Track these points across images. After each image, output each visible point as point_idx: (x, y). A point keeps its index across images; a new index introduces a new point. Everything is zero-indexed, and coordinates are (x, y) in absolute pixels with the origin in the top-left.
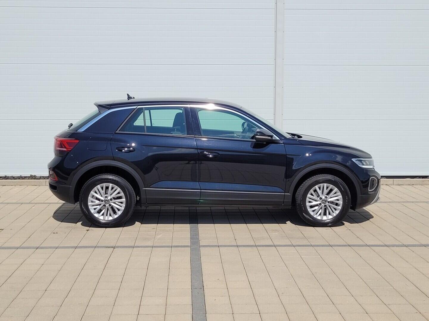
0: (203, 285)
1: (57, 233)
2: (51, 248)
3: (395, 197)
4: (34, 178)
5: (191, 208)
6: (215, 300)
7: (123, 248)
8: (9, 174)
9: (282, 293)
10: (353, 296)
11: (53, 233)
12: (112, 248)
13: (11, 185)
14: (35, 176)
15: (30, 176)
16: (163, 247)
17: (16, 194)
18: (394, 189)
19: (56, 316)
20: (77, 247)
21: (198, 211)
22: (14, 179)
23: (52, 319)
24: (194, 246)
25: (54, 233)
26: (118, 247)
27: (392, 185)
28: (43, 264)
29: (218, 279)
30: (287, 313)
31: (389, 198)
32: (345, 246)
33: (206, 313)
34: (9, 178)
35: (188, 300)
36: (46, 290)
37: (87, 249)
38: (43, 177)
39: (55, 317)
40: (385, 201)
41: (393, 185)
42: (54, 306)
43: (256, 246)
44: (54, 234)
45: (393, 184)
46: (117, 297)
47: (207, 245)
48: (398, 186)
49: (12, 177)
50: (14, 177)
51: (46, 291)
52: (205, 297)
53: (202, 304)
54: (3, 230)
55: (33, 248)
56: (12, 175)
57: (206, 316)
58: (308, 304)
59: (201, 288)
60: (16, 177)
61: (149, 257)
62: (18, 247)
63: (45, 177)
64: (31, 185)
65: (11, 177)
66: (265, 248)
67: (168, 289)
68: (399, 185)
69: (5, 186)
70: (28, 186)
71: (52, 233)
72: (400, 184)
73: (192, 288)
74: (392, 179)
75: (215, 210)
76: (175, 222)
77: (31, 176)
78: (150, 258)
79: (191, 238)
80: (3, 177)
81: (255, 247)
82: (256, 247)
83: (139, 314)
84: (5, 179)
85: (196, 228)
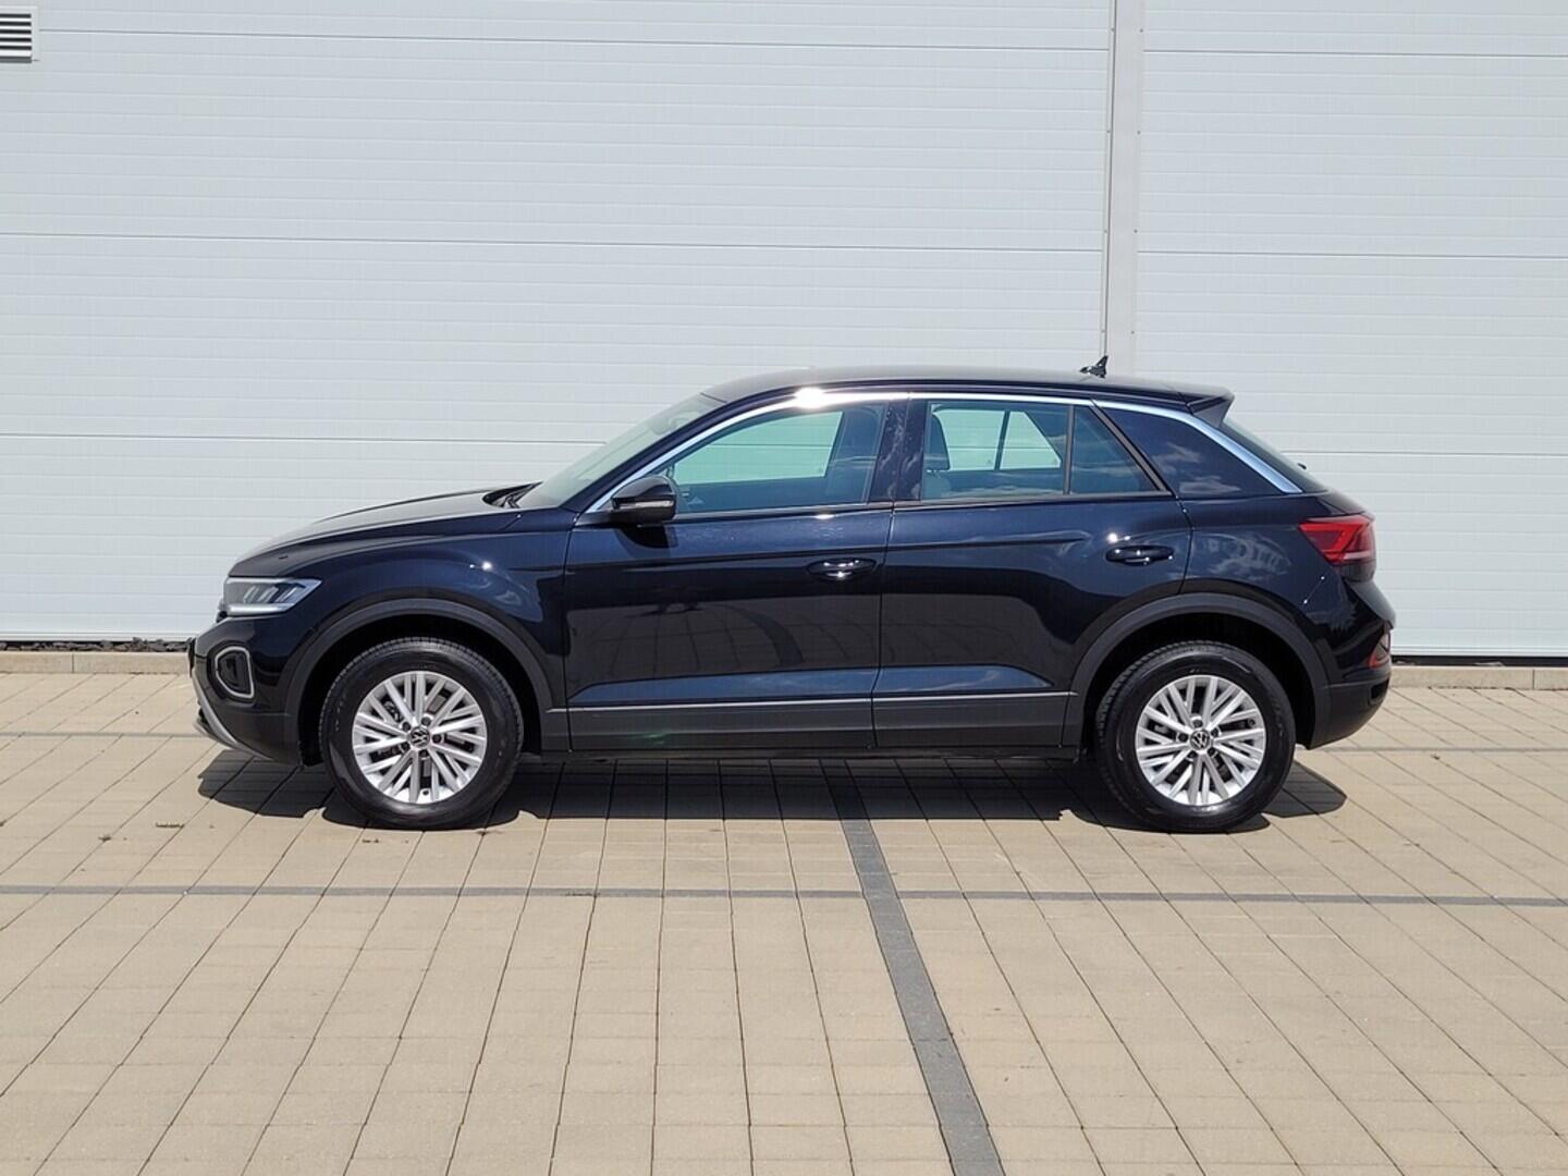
0: (948, 1028)
1: (377, 841)
2: (370, 891)
3: (1552, 732)
5: (853, 761)
6: (1006, 1080)
7: (626, 895)
8: (148, 634)
9: (1238, 1062)
10: (1490, 1075)
11: (364, 841)
12: (589, 895)
13: (163, 673)
16: (768, 896)
17: (188, 703)
18: (1538, 703)
19: (462, 1127)
20: (461, 889)
21: (855, 772)
22: (168, 651)
23: (453, 1134)
24: (877, 893)
25: (368, 841)
26: (608, 893)
27: (1527, 689)
28: (361, 949)
29: (997, 1010)
30: (1272, 1129)
31: (1530, 734)
32: (1415, 900)
33: (987, 1125)
34: (152, 646)
35: (910, 1078)
36: (400, 1037)
37: (500, 897)
39: (459, 1129)
40: (1521, 746)
41: (1533, 688)
42: (446, 1092)
43: (1098, 897)
45: (1531, 686)
46: (656, 1064)
47: (922, 889)
48: (1551, 692)
49: (159, 641)
50: (166, 644)
51: (403, 1041)
52: (967, 1069)
53: (964, 1095)
54: (182, 826)
55: (309, 891)
56: (159, 637)
57: (989, 1134)
58: (1338, 1099)
59: (945, 1040)
60: (173, 642)
61: (730, 930)
62: (254, 888)
65: (152, 642)
66: (1130, 903)
67: (827, 1040)
68: (1554, 690)
69: (140, 676)
71: (361, 841)
72: (1556, 687)
73: (911, 1039)
74: (1530, 669)
75: (918, 768)
76: (782, 808)
78: (732, 932)
79: (859, 866)
80: (128, 642)
81: (1093, 898)
82: (1099, 900)
83: (752, 1122)
84: (133, 651)
85: (867, 830)
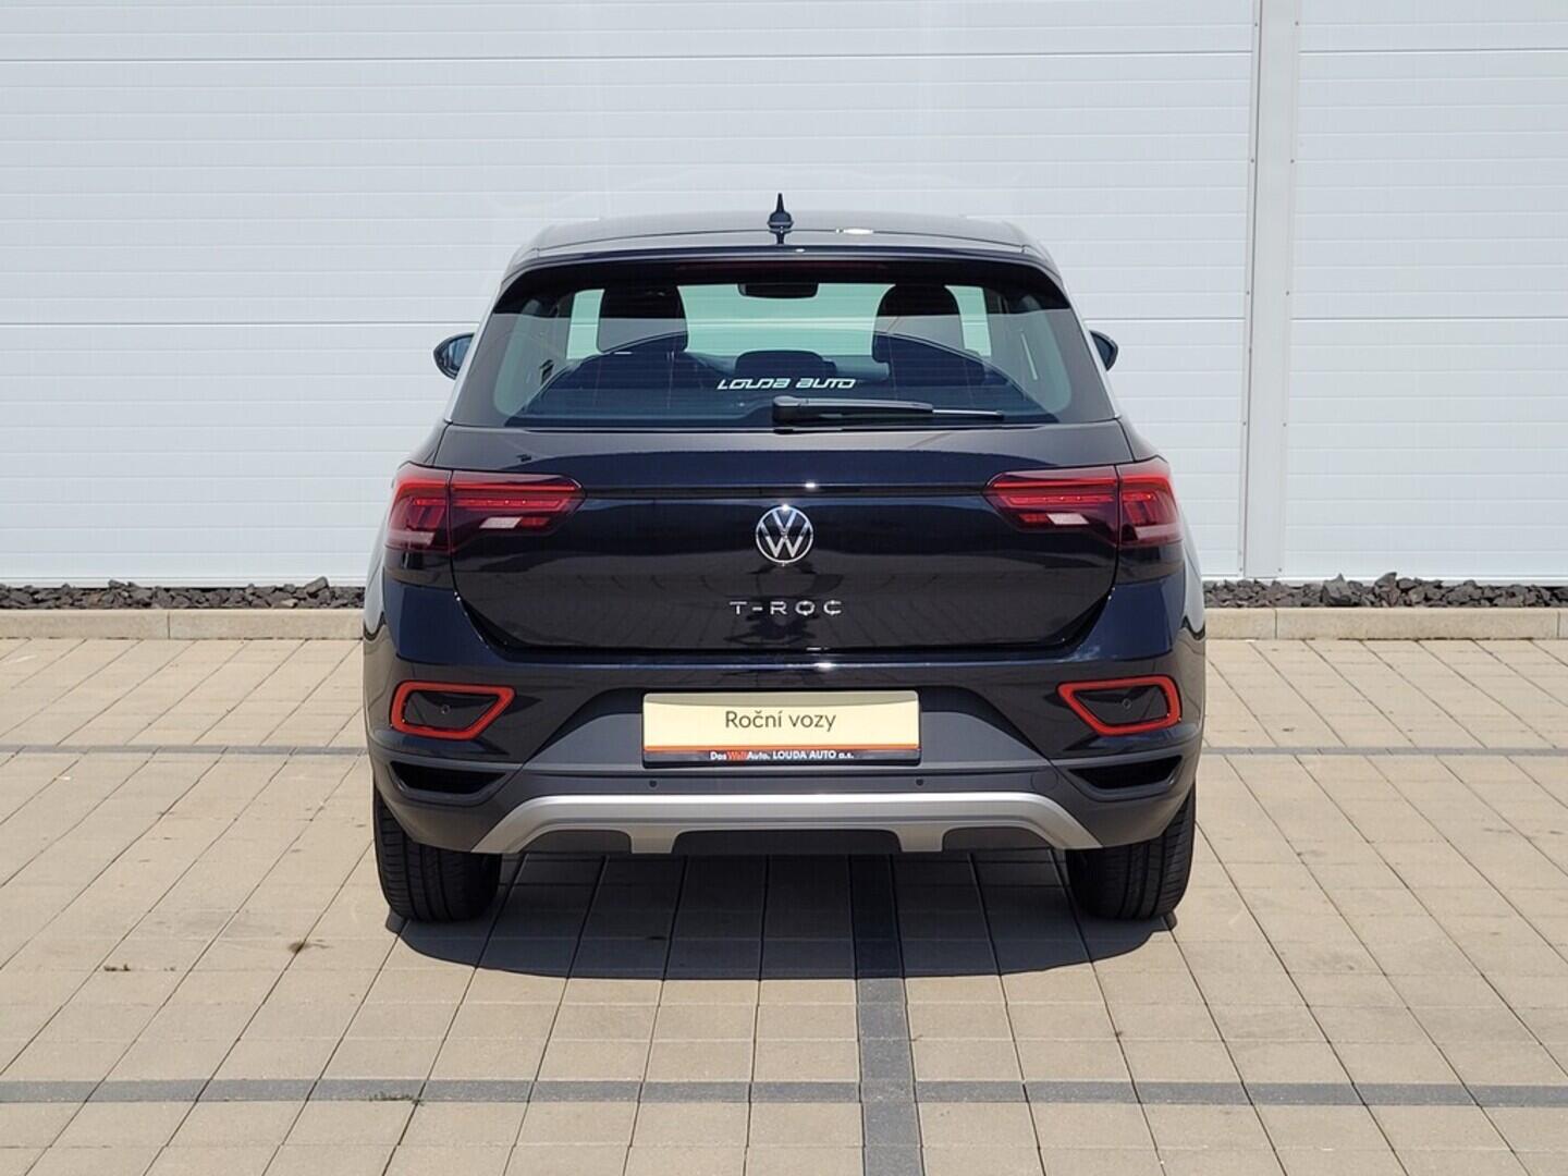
4: (126, 594)
11: (107, 969)
14: (130, 585)
15: (107, 586)
25: (114, 970)
38: (167, 590)
44: (110, 973)
63: (175, 589)
64: (101, 638)
70: (85, 641)
77: (114, 587)
